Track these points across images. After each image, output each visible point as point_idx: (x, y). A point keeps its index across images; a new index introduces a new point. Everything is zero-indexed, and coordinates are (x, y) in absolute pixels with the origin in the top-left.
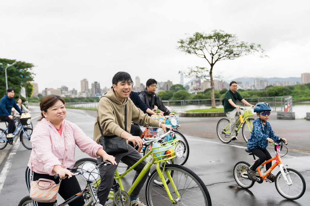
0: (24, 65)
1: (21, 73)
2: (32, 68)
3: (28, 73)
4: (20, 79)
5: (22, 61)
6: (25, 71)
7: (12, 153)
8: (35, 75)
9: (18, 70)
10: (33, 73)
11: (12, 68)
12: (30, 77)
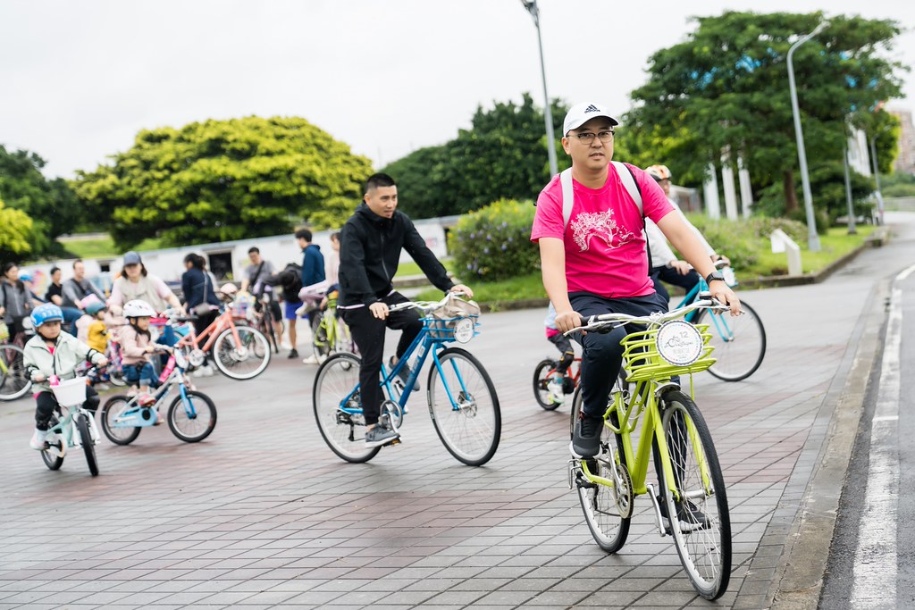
0: (856, 33)
1: (847, 69)
2: (891, 41)
3: (878, 64)
4: (846, 94)
5: (849, 16)
6: (865, 55)
7: (880, 414)
8: (908, 69)
9: (833, 56)
10: (898, 64)
11: (810, 51)
12: (888, 83)
